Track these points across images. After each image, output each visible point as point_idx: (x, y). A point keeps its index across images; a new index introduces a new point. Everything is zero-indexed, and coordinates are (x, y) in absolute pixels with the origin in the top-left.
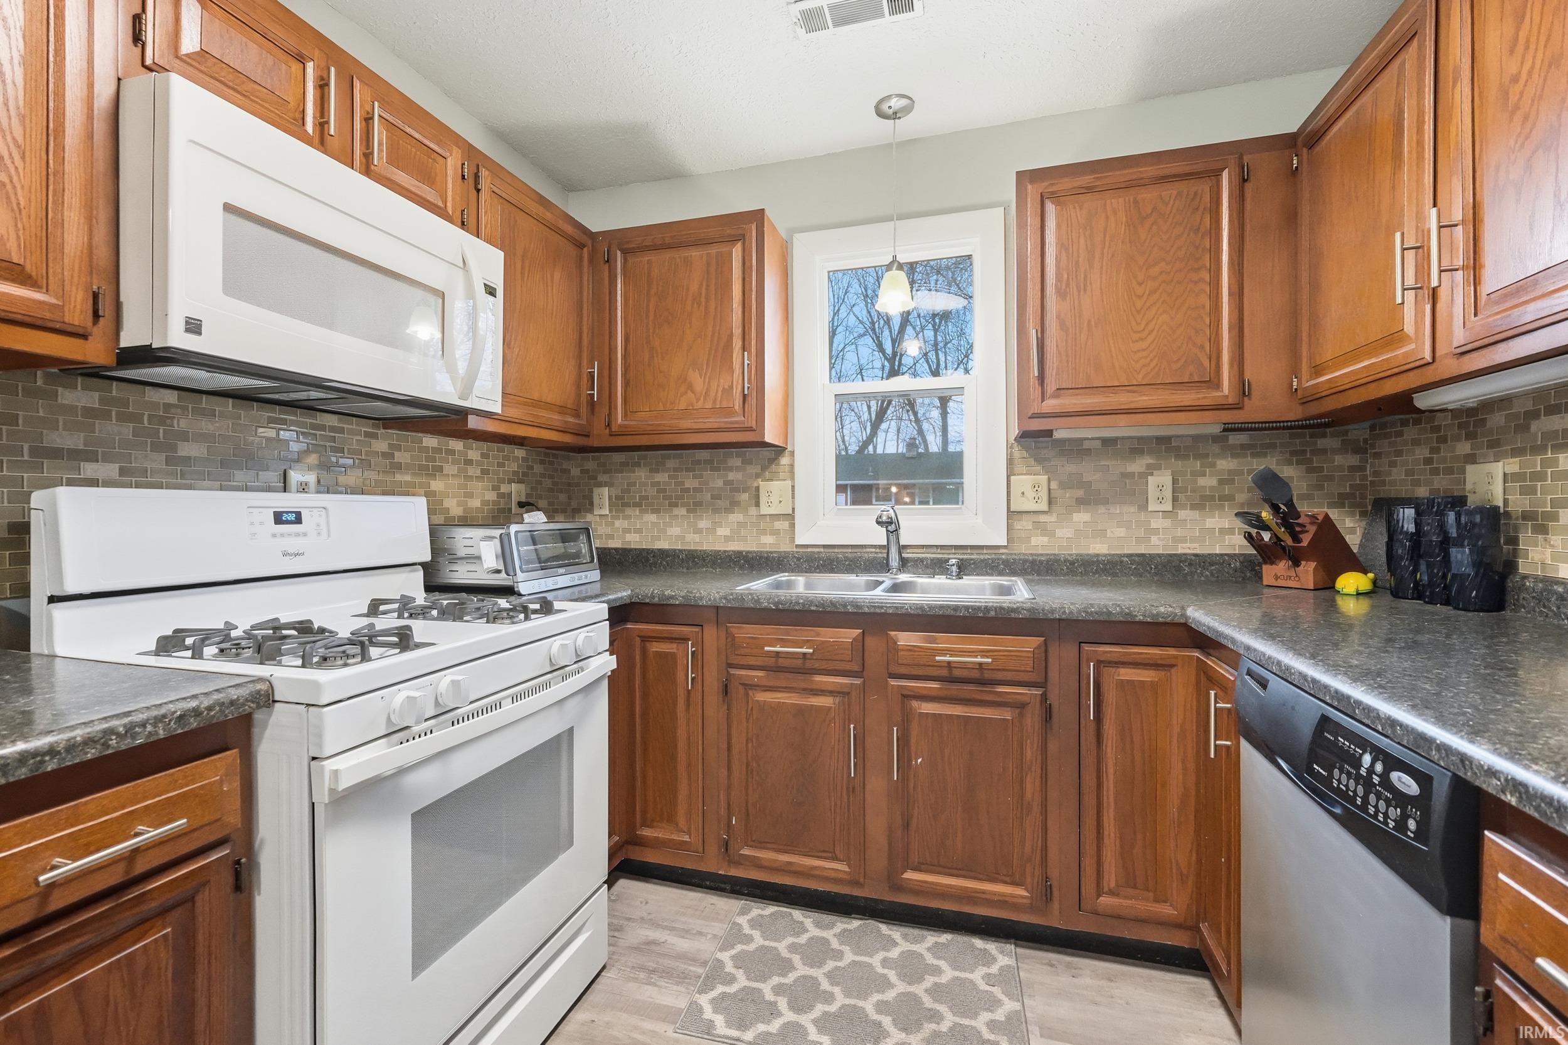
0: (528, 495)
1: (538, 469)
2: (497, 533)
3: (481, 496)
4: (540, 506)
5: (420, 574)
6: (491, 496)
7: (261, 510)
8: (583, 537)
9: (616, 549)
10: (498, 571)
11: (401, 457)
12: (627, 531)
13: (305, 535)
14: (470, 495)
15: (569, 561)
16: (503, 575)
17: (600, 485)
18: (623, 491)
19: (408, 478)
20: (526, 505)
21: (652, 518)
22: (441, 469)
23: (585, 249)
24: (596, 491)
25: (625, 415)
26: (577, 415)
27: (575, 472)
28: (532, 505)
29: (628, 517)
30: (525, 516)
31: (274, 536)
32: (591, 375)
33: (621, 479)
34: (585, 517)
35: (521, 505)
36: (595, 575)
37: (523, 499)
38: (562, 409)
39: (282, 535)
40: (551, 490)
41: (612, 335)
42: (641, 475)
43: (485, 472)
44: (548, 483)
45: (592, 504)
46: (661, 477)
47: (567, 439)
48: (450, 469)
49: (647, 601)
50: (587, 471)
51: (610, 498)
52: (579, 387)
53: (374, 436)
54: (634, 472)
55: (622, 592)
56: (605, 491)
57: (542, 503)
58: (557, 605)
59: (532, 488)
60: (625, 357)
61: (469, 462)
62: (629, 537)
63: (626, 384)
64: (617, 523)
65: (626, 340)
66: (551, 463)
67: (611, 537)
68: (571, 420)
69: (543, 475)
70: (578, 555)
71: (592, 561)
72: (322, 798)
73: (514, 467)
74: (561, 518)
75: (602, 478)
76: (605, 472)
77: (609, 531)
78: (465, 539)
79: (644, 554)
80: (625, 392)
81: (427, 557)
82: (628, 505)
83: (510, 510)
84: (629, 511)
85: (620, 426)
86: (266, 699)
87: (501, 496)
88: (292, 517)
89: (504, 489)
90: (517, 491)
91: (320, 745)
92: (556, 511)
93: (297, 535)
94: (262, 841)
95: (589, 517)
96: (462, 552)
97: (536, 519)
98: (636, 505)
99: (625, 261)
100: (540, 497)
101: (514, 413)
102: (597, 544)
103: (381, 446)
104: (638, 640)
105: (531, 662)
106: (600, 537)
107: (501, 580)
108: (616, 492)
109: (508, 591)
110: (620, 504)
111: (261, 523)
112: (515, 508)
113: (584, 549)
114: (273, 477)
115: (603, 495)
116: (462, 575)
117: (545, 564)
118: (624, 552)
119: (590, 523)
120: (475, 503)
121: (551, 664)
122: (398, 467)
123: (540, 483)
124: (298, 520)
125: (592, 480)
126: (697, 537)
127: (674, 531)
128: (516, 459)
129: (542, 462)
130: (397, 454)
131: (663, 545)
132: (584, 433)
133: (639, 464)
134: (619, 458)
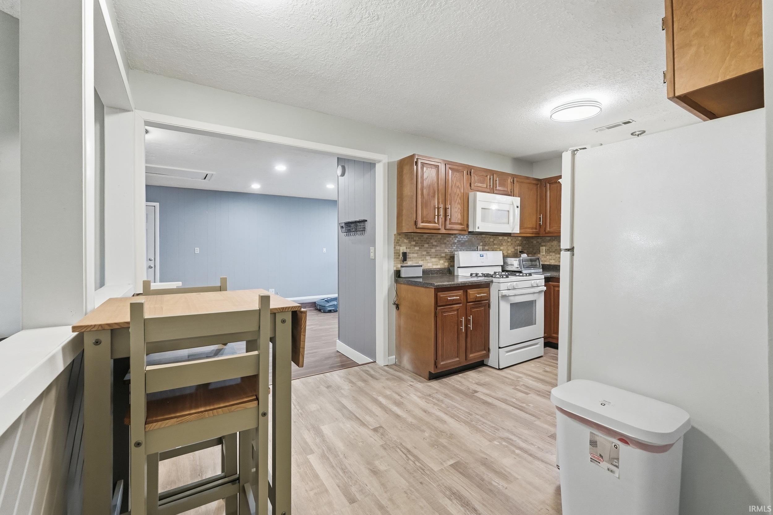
0: (522, 249)
1: (524, 242)
2: (518, 259)
3: (511, 250)
4: (525, 252)
5: (501, 268)
6: (513, 250)
8: (538, 261)
9: (547, 265)
10: (518, 268)
11: (495, 242)
12: (551, 259)
13: (485, 259)
14: (508, 250)
15: (534, 267)
16: (519, 268)
17: (542, 246)
18: (549, 248)
19: (496, 247)
20: (522, 252)
22: (502, 244)
23: (539, 185)
24: (541, 248)
25: (550, 228)
26: (536, 229)
27: (535, 242)
28: (523, 252)
29: (551, 255)
30: (522, 255)
31: (480, 259)
32: (540, 218)
33: (549, 244)
34: (538, 255)
35: (520, 252)
36: (541, 270)
37: (521, 251)
38: (532, 228)
40: (528, 248)
41: (546, 206)
42: (555, 243)
43: (512, 244)
44: (527, 246)
45: (540, 251)
47: (533, 235)
48: (504, 244)
49: (555, 277)
50: (538, 242)
51: (545, 250)
52: (536, 221)
53: (491, 238)
54: (553, 242)
55: (548, 274)
57: (525, 251)
58: (532, 275)
59: (523, 248)
60: (550, 211)
61: (508, 242)
62: (551, 261)
63: (550, 219)
64: (548, 257)
65: (550, 207)
66: (528, 240)
67: (546, 261)
68: (534, 230)
69: (525, 244)
70: (536, 265)
71: (540, 266)
72: (500, 295)
73: (518, 242)
74: (530, 255)
75: (543, 244)
76: (544, 242)
77: (545, 259)
78: (511, 260)
79: (556, 266)
80: (550, 222)
81: (502, 264)
82: (551, 252)
83: (517, 253)
84: (551, 254)
85: (548, 231)
86: (492, 282)
87: (515, 250)
89: (516, 248)
90: (519, 248)
91: (500, 289)
92: (529, 253)
93: (483, 259)
94: (491, 302)
95: (539, 255)
96: (509, 263)
97: (524, 256)
98: (553, 252)
99: (550, 186)
100: (525, 250)
101: (523, 231)
102: (541, 263)
103: (492, 240)
104: (552, 287)
105: (528, 284)
106: (542, 261)
107: (519, 269)
108: (547, 248)
109: (520, 272)
110: (548, 252)
111: (478, 257)
113: (538, 264)
114: (476, 248)
115: (543, 249)
116: (509, 268)
117: (528, 267)
118: (550, 265)
119: (539, 257)
120: (510, 252)
121: (532, 286)
122: (494, 244)
123: (525, 246)
124: (483, 256)
125: (540, 245)
128: (519, 240)
129: (526, 240)
130: (494, 241)
132: (538, 233)
133: (554, 240)
134: (548, 238)
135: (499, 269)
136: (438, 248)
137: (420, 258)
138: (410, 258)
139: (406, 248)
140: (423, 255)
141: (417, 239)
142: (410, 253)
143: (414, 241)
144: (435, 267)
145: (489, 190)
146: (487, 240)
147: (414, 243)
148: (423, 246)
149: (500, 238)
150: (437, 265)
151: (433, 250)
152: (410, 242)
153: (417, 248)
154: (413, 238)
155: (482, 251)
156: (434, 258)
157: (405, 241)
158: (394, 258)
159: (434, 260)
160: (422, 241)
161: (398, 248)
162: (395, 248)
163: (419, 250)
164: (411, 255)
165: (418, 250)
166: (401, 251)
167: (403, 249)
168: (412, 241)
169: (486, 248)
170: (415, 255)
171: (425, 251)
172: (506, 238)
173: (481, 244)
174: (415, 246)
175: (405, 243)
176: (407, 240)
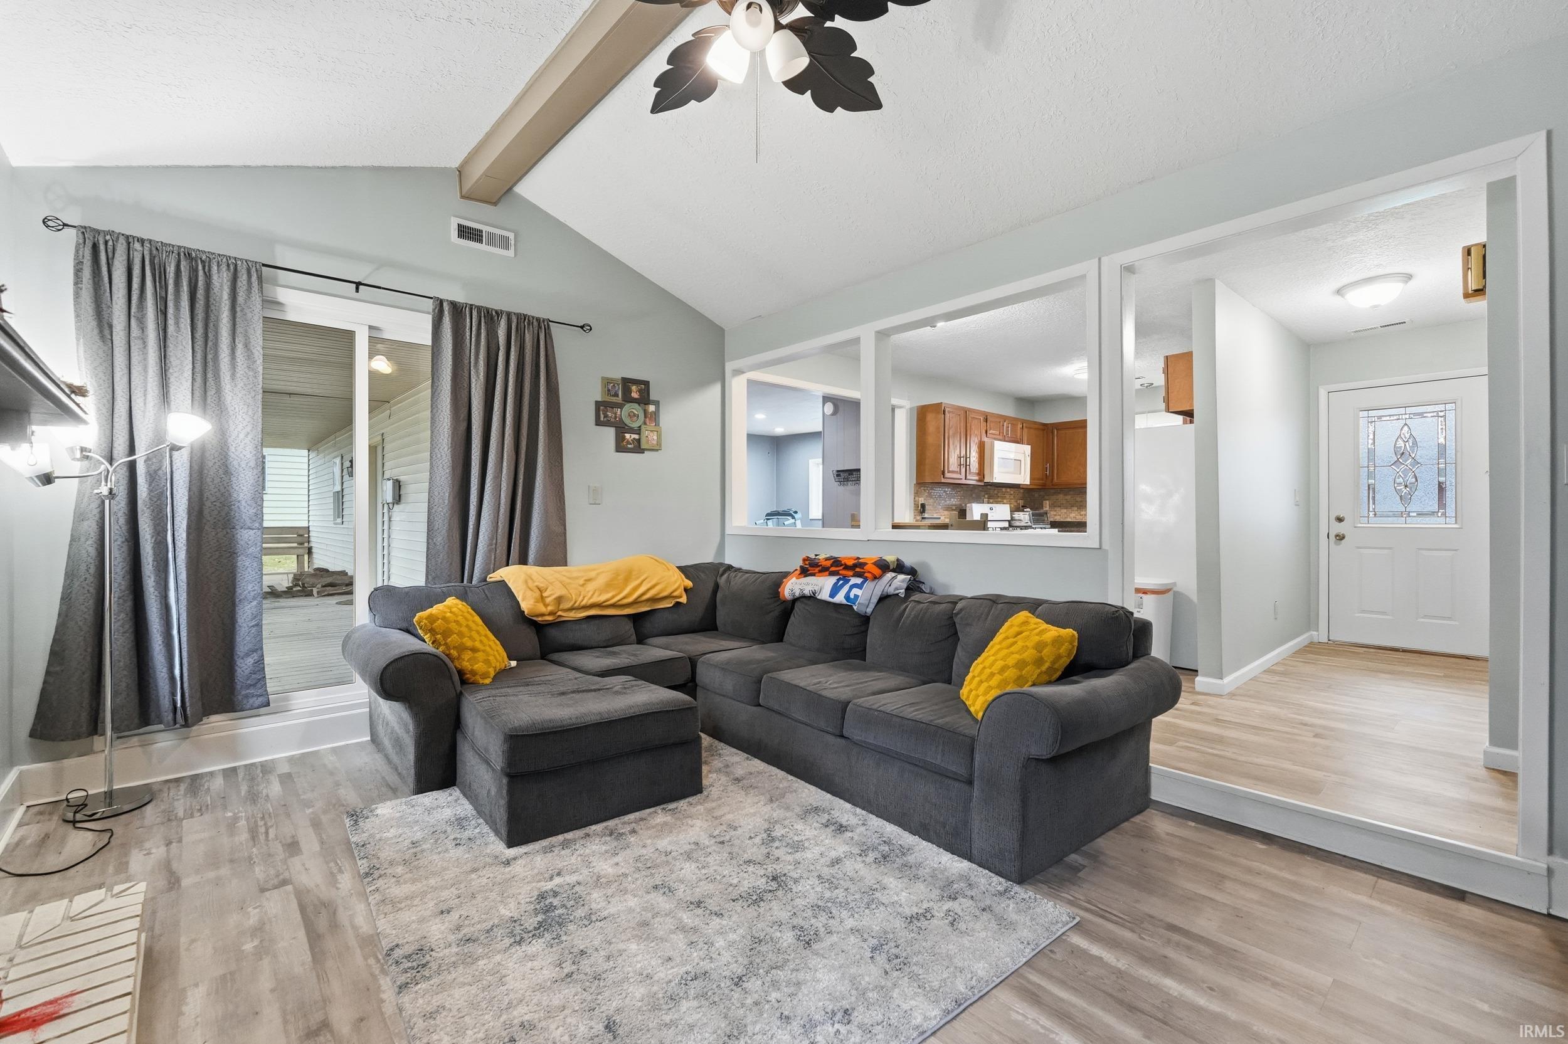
0: (1027, 503)
1: (1027, 495)
2: (1023, 513)
3: (1019, 503)
5: (1008, 523)
6: (1016, 504)
8: (1045, 515)
12: (1056, 515)
14: (1011, 504)
15: (1041, 522)
16: (1027, 524)
17: (1050, 500)
19: (1000, 500)
20: (1026, 506)
21: (1065, 511)
22: (1005, 497)
23: (1046, 431)
24: (1044, 502)
25: (1057, 479)
26: (1042, 480)
27: (1036, 495)
28: (1028, 506)
29: (1056, 511)
30: (1026, 509)
32: (1047, 467)
33: (1054, 497)
35: (1022, 506)
36: (1049, 526)
37: (1023, 504)
38: (1039, 479)
41: (1053, 455)
42: (1061, 496)
43: (1021, 497)
45: (1042, 506)
46: (1068, 497)
47: (1040, 487)
48: (1008, 496)
50: (1042, 495)
52: (1044, 472)
54: (1058, 495)
56: (1047, 502)
57: (1031, 505)
59: (1027, 501)
60: (1057, 461)
61: (1011, 495)
62: (1056, 518)
63: (1056, 469)
64: (1052, 513)
65: (1058, 456)
66: (1035, 492)
68: (1041, 482)
69: (1029, 497)
70: (1044, 520)
71: (1048, 522)
74: (1035, 510)
75: (1046, 497)
76: (1051, 496)
78: (1017, 515)
80: (1057, 472)
81: (1010, 518)
82: (1057, 506)
84: (1056, 509)
85: (1056, 483)
89: (1024, 501)
90: (1021, 502)
92: (1033, 508)
95: (1042, 510)
96: (1015, 517)
97: (1029, 510)
98: (1059, 507)
99: (1056, 432)
100: (1031, 503)
101: (1030, 482)
102: (1049, 518)
103: (996, 492)
108: (1053, 502)
109: (1030, 527)
110: (1052, 506)
112: (1021, 508)
113: (1046, 519)
114: (982, 500)
115: (1050, 503)
116: (1016, 524)
117: (1036, 522)
120: (1012, 506)
122: (999, 497)
123: (1031, 499)
124: (992, 510)
125: (1043, 499)
126: (1081, 517)
127: (1073, 515)
129: (1032, 493)
131: (1069, 520)
132: (1044, 485)
133: (1059, 493)
134: (1052, 491)
135: (1006, 525)
137: (934, 510)
138: (927, 510)
140: (937, 507)
142: (927, 504)
145: (1001, 437)
146: (991, 492)
149: (1004, 490)
153: (933, 500)
156: (946, 510)
157: (927, 492)
158: (914, 509)
159: (946, 512)
161: (917, 498)
162: (915, 499)
164: (927, 507)
165: (933, 502)
166: (920, 503)
167: (921, 500)
169: (991, 501)
170: (931, 507)
172: (1008, 490)
173: (986, 496)
175: (925, 494)
176: (929, 491)
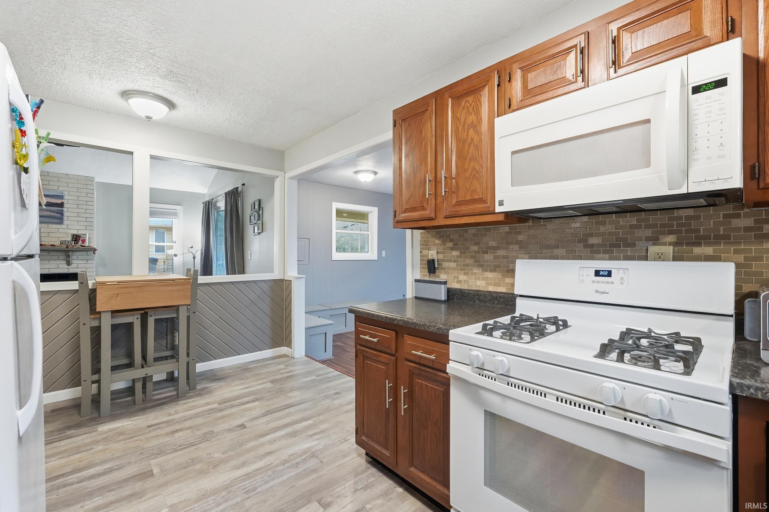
7: (588, 269)
13: (612, 283)
31: (593, 282)
39: (598, 282)
88: (606, 273)
93: (608, 283)
111: (587, 275)
124: (609, 274)
136: (501, 253)
137: (461, 270)
138: (445, 269)
139: (438, 253)
140: (468, 265)
141: (456, 237)
142: (443, 261)
143: (451, 241)
144: (491, 289)
147: (450, 245)
148: (468, 248)
150: (498, 285)
151: (489, 257)
152: (444, 243)
153: (455, 253)
154: (448, 236)
155: (674, 260)
156: (491, 271)
157: (437, 241)
158: (421, 268)
159: (490, 275)
160: (466, 240)
161: (425, 252)
162: (421, 252)
163: (461, 257)
164: (445, 264)
165: (457, 256)
166: (428, 258)
167: (432, 254)
168: (447, 242)
170: (453, 265)
171: (472, 257)
174: (453, 249)
175: (435, 245)
176: (438, 239)
